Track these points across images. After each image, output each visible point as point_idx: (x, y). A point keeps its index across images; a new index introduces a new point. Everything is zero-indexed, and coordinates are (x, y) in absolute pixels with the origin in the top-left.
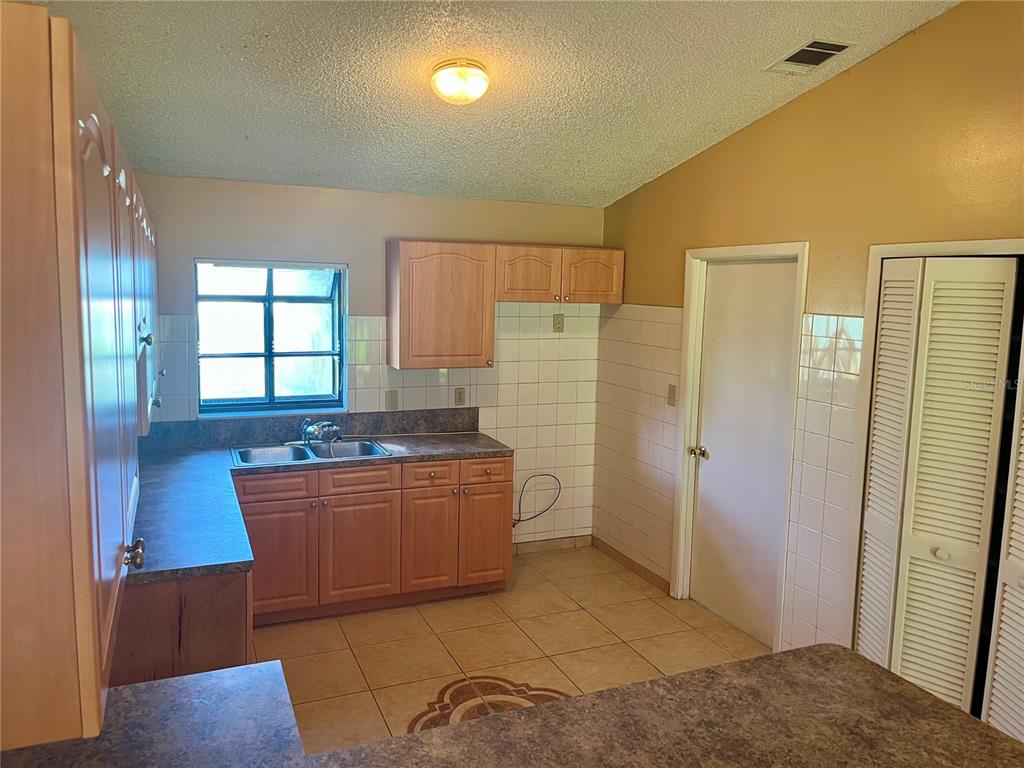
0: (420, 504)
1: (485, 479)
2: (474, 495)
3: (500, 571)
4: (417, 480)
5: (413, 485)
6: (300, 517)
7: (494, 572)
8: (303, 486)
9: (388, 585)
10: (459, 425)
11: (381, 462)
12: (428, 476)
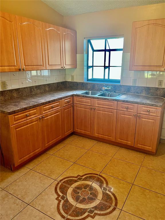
0: (122, 116)
1: (147, 113)
2: (143, 118)
3: (151, 148)
4: (122, 108)
5: (120, 109)
6: (89, 111)
7: (148, 147)
8: (90, 103)
9: (111, 138)
10: (158, 94)
11: (110, 100)
12: (125, 108)
